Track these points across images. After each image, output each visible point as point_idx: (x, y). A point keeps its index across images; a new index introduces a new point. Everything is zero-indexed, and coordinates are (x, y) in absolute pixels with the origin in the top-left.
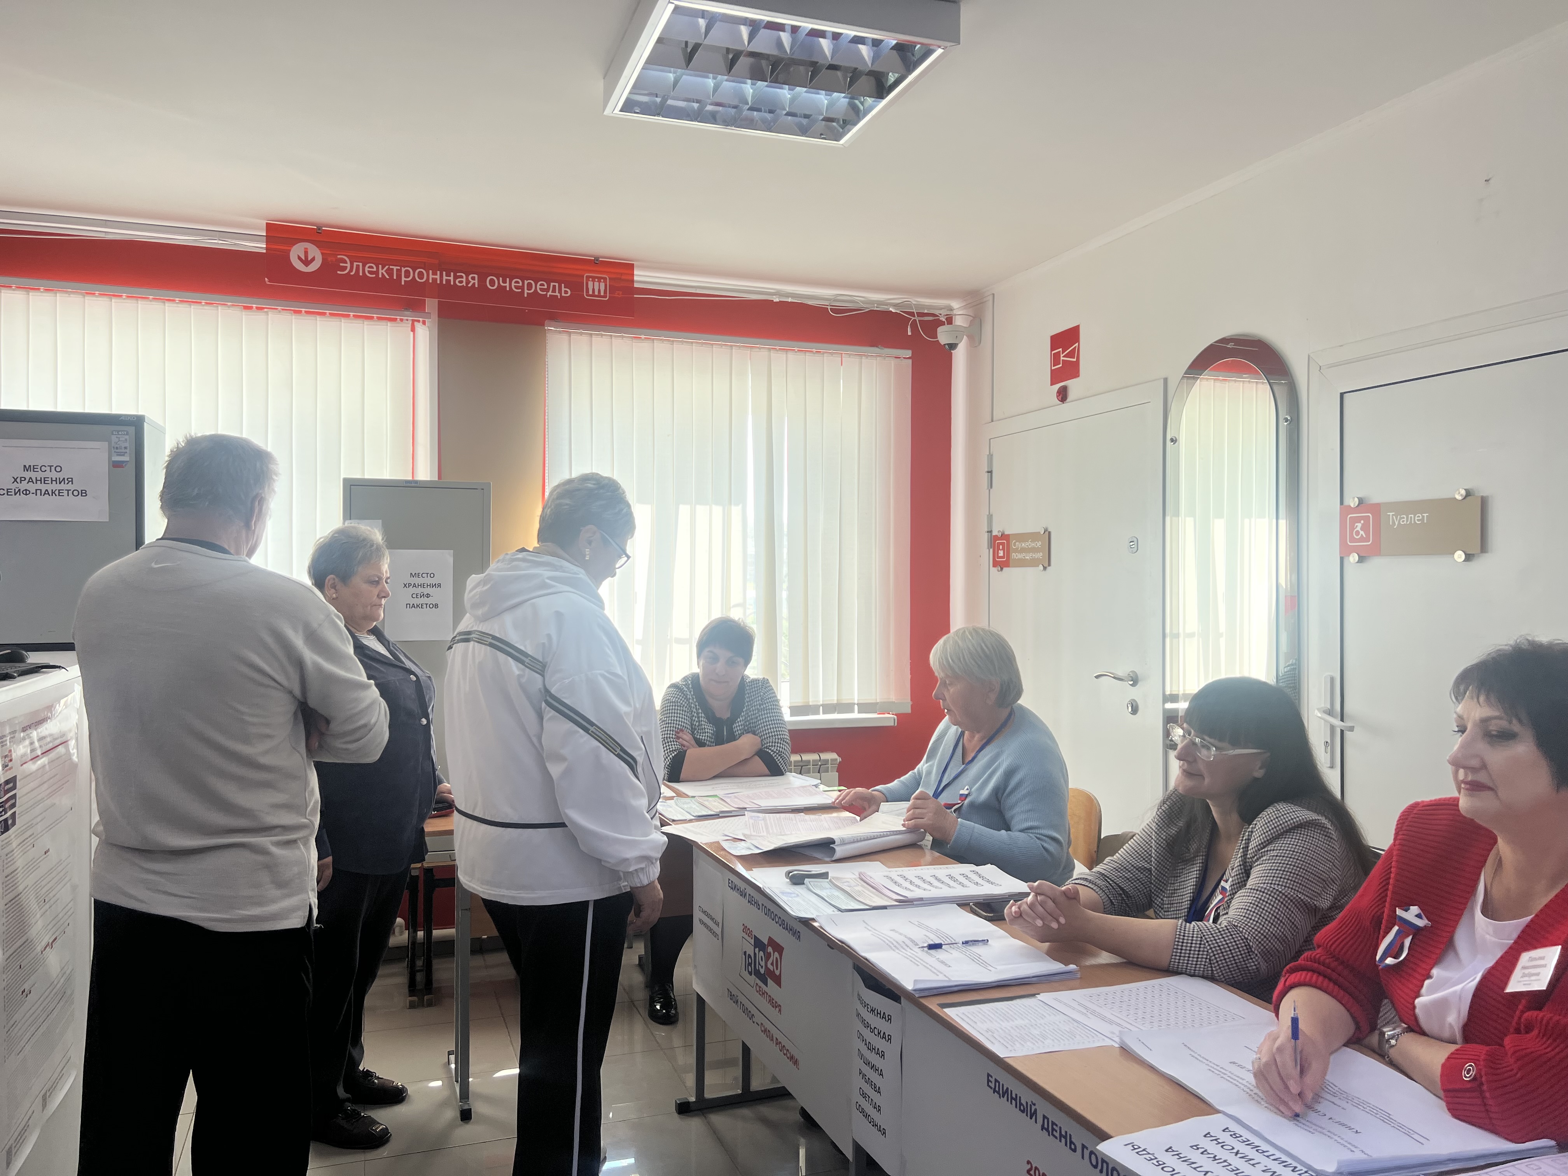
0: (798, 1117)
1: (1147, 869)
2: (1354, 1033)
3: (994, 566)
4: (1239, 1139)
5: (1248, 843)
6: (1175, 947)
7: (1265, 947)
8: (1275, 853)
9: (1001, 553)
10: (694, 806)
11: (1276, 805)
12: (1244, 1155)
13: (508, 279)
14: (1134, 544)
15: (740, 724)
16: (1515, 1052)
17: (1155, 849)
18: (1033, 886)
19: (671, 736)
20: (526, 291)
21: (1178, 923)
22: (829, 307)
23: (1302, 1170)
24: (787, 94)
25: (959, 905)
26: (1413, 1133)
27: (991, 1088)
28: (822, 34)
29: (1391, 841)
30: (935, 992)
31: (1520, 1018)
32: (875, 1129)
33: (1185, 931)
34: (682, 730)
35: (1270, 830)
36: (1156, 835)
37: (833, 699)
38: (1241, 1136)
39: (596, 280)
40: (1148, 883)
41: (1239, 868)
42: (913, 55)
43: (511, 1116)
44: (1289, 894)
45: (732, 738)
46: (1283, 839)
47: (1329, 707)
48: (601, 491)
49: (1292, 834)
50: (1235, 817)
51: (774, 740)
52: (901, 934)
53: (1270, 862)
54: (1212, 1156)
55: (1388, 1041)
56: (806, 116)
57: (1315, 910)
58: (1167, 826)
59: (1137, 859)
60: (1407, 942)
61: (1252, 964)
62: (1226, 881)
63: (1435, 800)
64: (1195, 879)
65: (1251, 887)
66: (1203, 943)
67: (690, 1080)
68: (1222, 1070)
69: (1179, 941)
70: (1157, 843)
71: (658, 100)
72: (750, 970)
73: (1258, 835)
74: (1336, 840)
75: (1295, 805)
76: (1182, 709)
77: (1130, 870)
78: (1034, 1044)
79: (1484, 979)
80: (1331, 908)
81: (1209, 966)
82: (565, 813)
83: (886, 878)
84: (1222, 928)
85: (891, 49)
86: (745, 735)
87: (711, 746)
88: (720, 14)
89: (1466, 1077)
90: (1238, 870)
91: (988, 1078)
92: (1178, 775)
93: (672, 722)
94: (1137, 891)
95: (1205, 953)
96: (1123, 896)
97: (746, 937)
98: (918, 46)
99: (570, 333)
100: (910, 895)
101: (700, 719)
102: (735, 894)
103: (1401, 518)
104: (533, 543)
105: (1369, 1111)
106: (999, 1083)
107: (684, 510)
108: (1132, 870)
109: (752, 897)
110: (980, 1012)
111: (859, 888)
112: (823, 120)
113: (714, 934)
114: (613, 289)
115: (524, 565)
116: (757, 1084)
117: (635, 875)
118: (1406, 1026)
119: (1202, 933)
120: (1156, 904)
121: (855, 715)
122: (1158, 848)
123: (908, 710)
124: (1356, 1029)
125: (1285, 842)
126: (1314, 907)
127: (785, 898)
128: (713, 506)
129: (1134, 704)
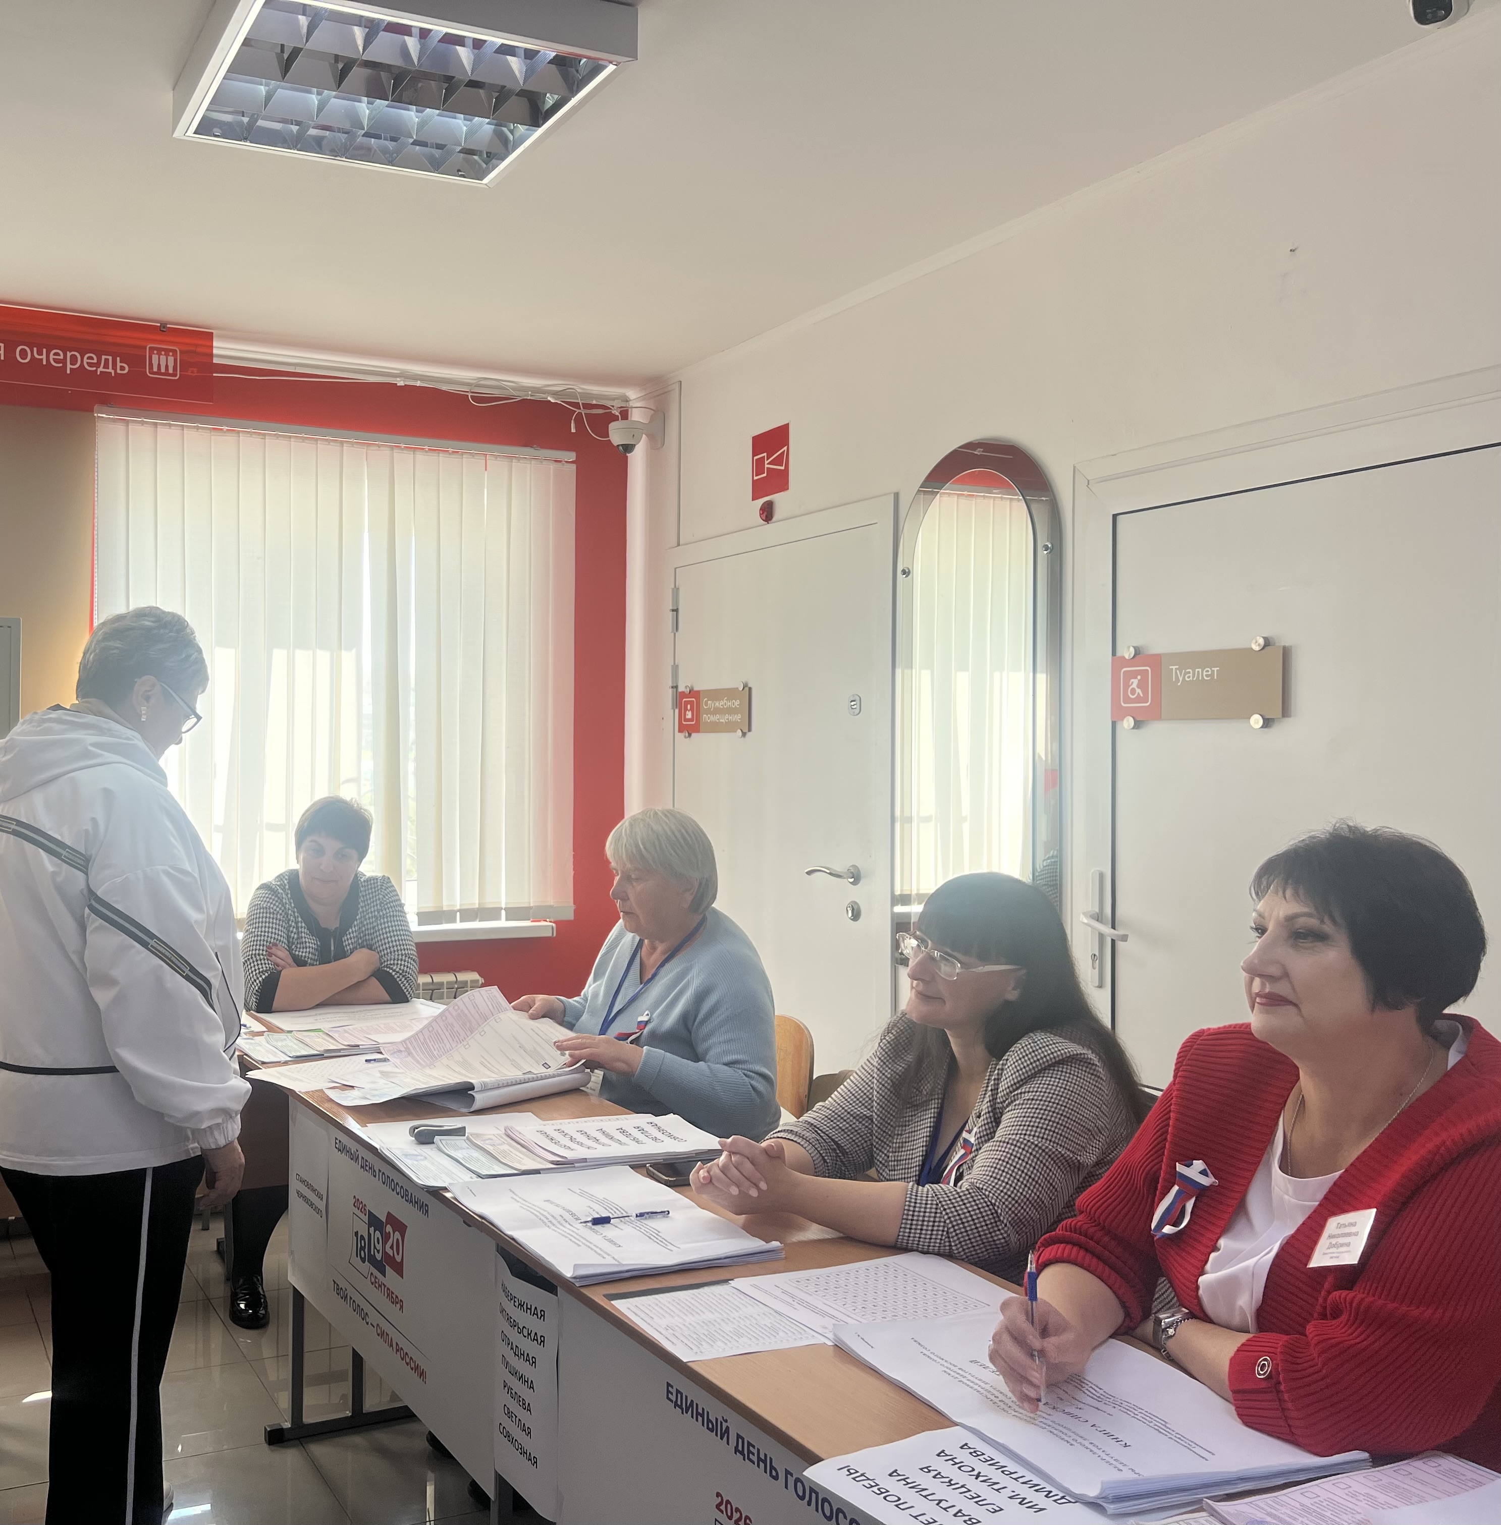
0: (423, 1444)
1: (867, 1117)
2: (1124, 1321)
3: (680, 731)
4: (981, 1458)
5: (998, 1084)
6: (905, 1217)
7: (1016, 1215)
8: (1030, 1096)
9: (689, 715)
10: (290, 1044)
11: (1032, 1035)
12: (985, 1478)
13: (44, 350)
14: (856, 705)
15: (352, 935)
16: (1319, 1343)
17: (878, 1090)
18: (725, 1142)
19: (261, 952)
20: (69, 366)
21: (908, 1186)
22: (470, 395)
23: (1057, 1495)
24: (414, 117)
25: (632, 1167)
26: (1194, 1445)
27: (671, 1401)
28: (460, 41)
29: (1171, 1079)
30: (601, 1279)
31: (1325, 1300)
32: (523, 1458)
33: (916, 1196)
34: (275, 945)
35: (1024, 1067)
36: (878, 1072)
37: (474, 902)
38: (983, 1454)
39: (163, 353)
40: (868, 1135)
41: (988, 1115)
42: (577, 71)
43: (42, 1453)
44: (1047, 1147)
45: (342, 954)
46: (1041, 1078)
47: (1097, 910)
48: (162, 631)
49: (1051, 1072)
50: (980, 1051)
51: (396, 956)
52: (557, 1206)
53: (1024, 1106)
54: (947, 1480)
55: (1165, 1330)
56: (440, 147)
57: (1079, 1168)
58: (893, 1061)
59: (854, 1104)
60: (1190, 1205)
61: (1000, 1237)
62: (970, 1132)
63: (1225, 1027)
64: (928, 1129)
65: (1000, 1139)
66: (939, 1211)
67: (285, 1400)
68: (960, 1372)
69: (909, 1212)
70: (880, 1083)
71: (246, 120)
72: (363, 1256)
73: (1010, 1074)
74: (1104, 1079)
75: (1055, 1035)
76: (916, 913)
77: (845, 1118)
78: (726, 1344)
79: (1283, 1249)
80: (1098, 1164)
81: (947, 1240)
82: (117, 1055)
83: (539, 1133)
84: (963, 1191)
85: (548, 63)
86: (359, 950)
87: (313, 965)
88: (326, 10)
89: (1259, 1374)
90: (987, 1118)
91: (668, 1389)
92: (910, 999)
93: (263, 934)
94: (855, 1146)
95: (942, 1224)
96: (838, 1151)
97: (358, 1212)
98: (585, 60)
99: (127, 422)
100: (569, 1155)
101: (300, 930)
102: (344, 1158)
103: (1186, 673)
104: (70, 698)
105: (1141, 1419)
106: (682, 1394)
107: (279, 656)
108: (848, 1118)
109: (366, 1161)
110: (657, 1305)
111: (505, 1147)
112: (460, 152)
113: (318, 1211)
114: (185, 365)
115: (56, 727)
116: (372, 1403)
117: (208, 1133)
118: (1187, 1311)
119: (938, 1198)
120: (878, 1160)
121: (503, 923)
122: (881, 1089)
123: (569, 915)
124: (1125, 1317)
125: (1043, 1082)
126: (1077, 1164)
127: (409, 1162)
128: (318, 650)
129: (855, 908)
